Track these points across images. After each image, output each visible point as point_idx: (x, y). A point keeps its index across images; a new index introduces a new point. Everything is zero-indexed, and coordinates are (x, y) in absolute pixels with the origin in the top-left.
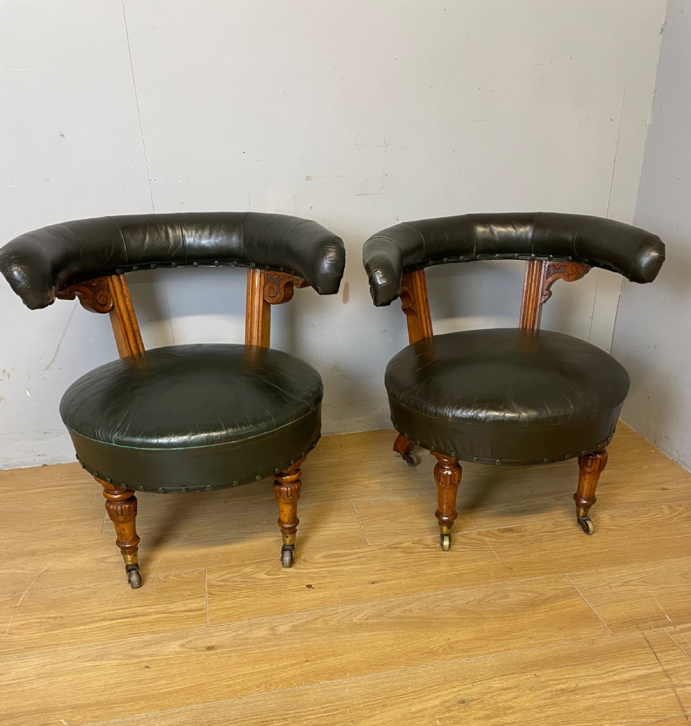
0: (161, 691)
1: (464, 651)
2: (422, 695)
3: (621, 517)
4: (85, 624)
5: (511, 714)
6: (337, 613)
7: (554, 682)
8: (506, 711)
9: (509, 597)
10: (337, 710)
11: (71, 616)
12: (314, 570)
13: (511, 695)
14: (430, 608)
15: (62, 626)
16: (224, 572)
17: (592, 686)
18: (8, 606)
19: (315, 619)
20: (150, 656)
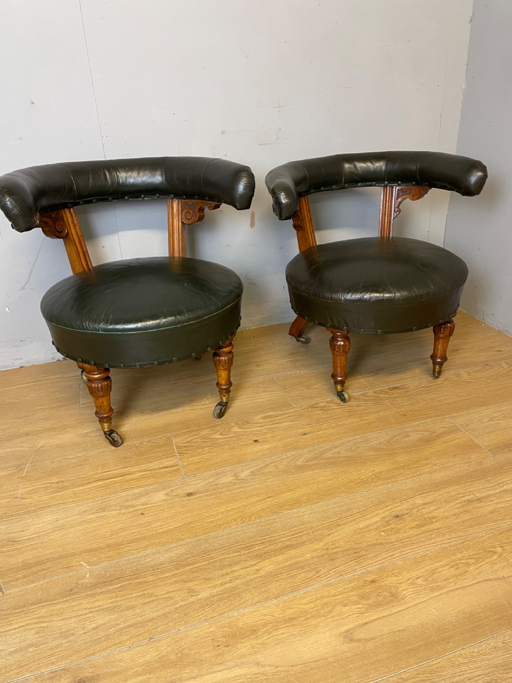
0: (158, 531)
1: (387, 479)
2: (365, 514)
3: (474, 372)
4: (82, 485)
5: (436, 522)
6: (283, 459)
7: (461, 495)
8: (431, 520)
9: (410, 436)
10: (302, 532)
11: (71, 480)
12: (256, 429)
13: (432, 508)
14: (353, 449)
15: (64, 488)
16: (187, 436)
17: (490, 495)
18: (16, 477)
19: (267, 465)
20: (143, 505)
